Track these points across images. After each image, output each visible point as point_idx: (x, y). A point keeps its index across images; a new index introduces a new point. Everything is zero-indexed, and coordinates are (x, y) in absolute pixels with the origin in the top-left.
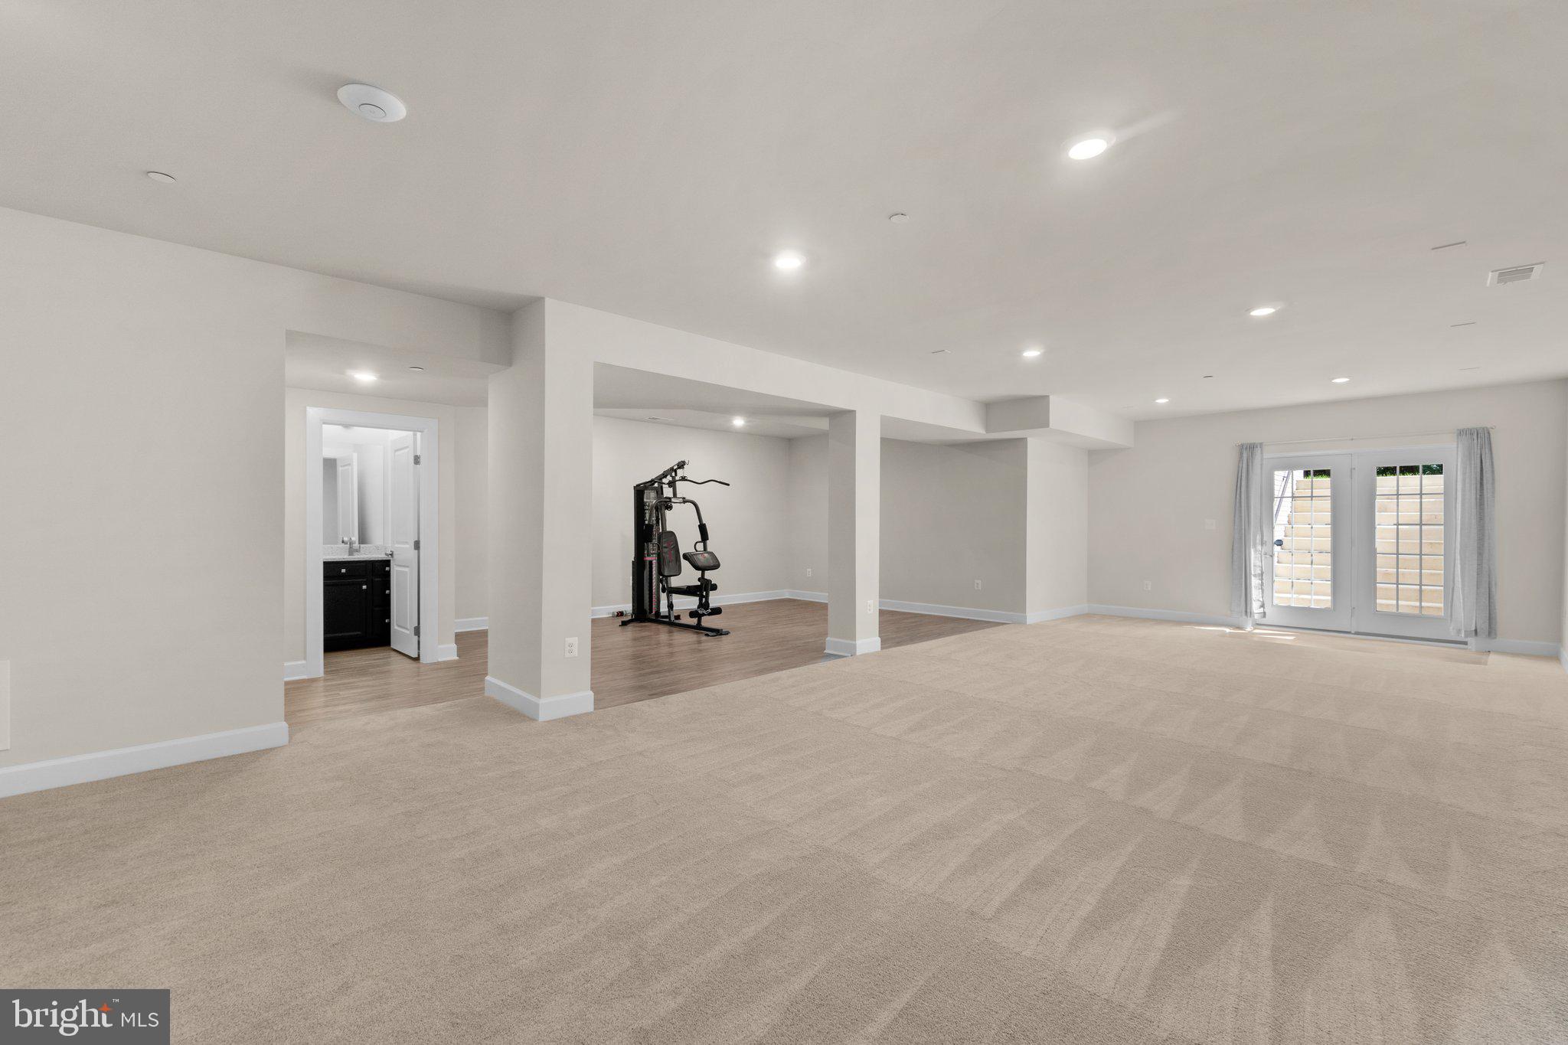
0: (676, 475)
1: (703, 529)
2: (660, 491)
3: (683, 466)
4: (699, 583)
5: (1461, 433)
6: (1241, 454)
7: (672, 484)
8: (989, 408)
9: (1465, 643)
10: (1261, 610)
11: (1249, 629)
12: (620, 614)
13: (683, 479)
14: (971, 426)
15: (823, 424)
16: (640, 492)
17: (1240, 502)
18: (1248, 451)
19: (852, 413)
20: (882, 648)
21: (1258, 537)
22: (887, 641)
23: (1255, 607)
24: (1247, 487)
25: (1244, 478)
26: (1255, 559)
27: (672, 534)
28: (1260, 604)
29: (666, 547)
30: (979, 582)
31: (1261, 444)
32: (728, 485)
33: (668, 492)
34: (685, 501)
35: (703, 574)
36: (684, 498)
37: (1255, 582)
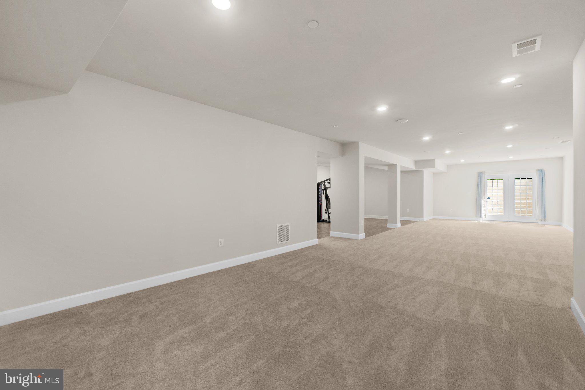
2: (324, 185)
5: (537, 170)
6: (479, 175)
8: (416, 162)
9: (538, 223)
10: (485, 216)
11: (481, 221)
14: (412, 167)
15: (386, 168)
17: (479, 188)
18: (480, 174)
19: (396, 165)
20: (401, 226)
21: (484, 197)
22: (402, 225)
23: (483, 215)
24: (481, 183)
25: (480, 181)
26: (483, 203)
28: (484, 215)
30: (408, 210)
31: (484, 172)
37: (483, 209)
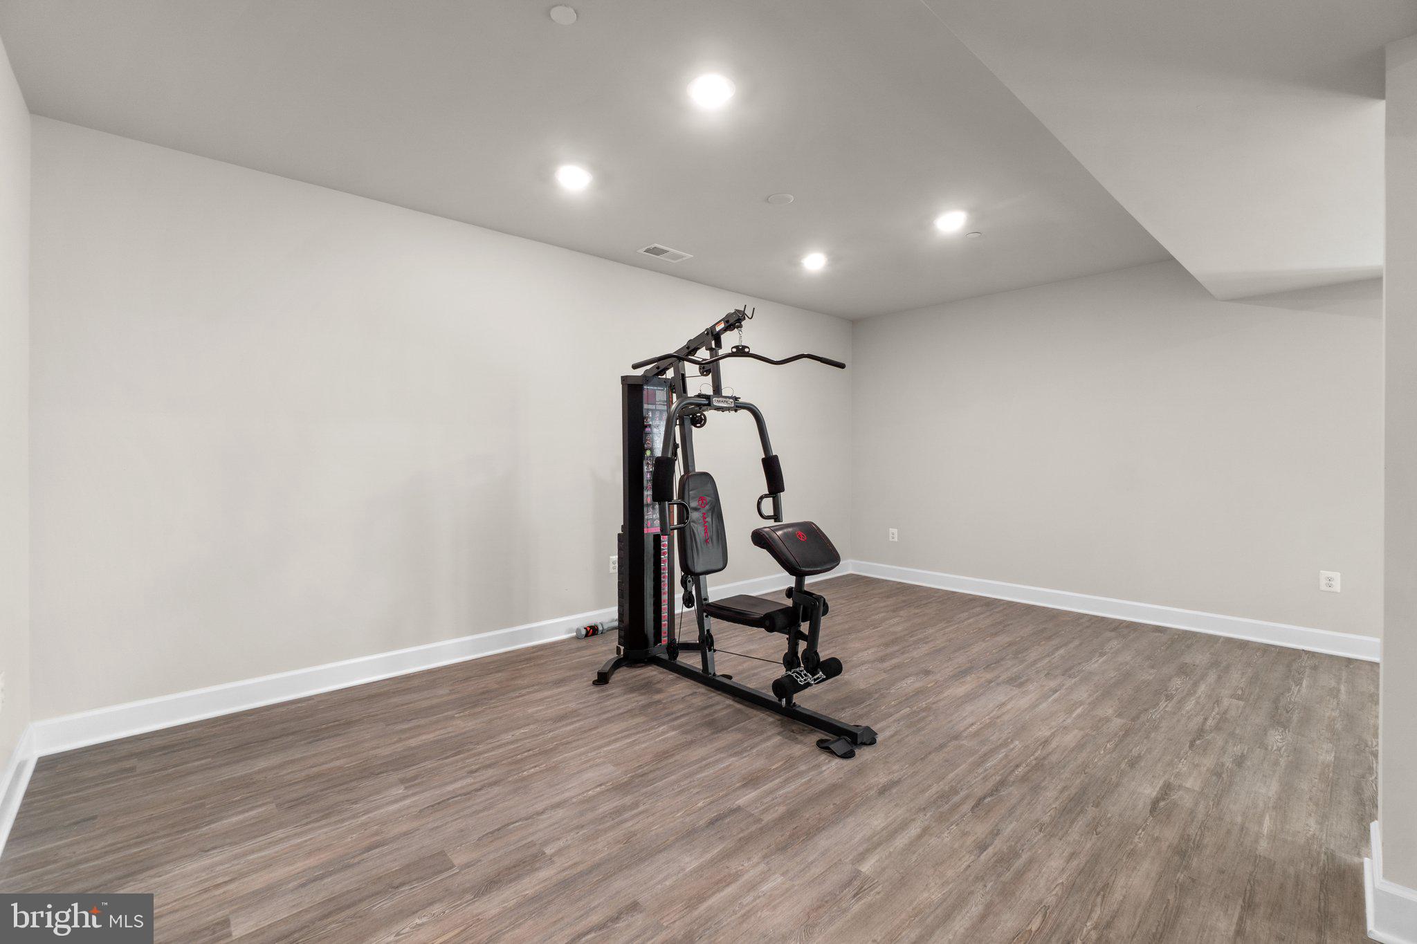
0: (719, 344)
1: (771, 467)
2: (679, 385)
3: (739, 320)
4: (789, 602)
7: (710, 368)
12: (592, 631)
13: (741, 352)
16: (633, 391)
27: (706, 477)
29: (696, 509)
32: (842, 366)
33: (698, 384)
34: (738, 406)
35: (800, 582)
36: (736, 399)
